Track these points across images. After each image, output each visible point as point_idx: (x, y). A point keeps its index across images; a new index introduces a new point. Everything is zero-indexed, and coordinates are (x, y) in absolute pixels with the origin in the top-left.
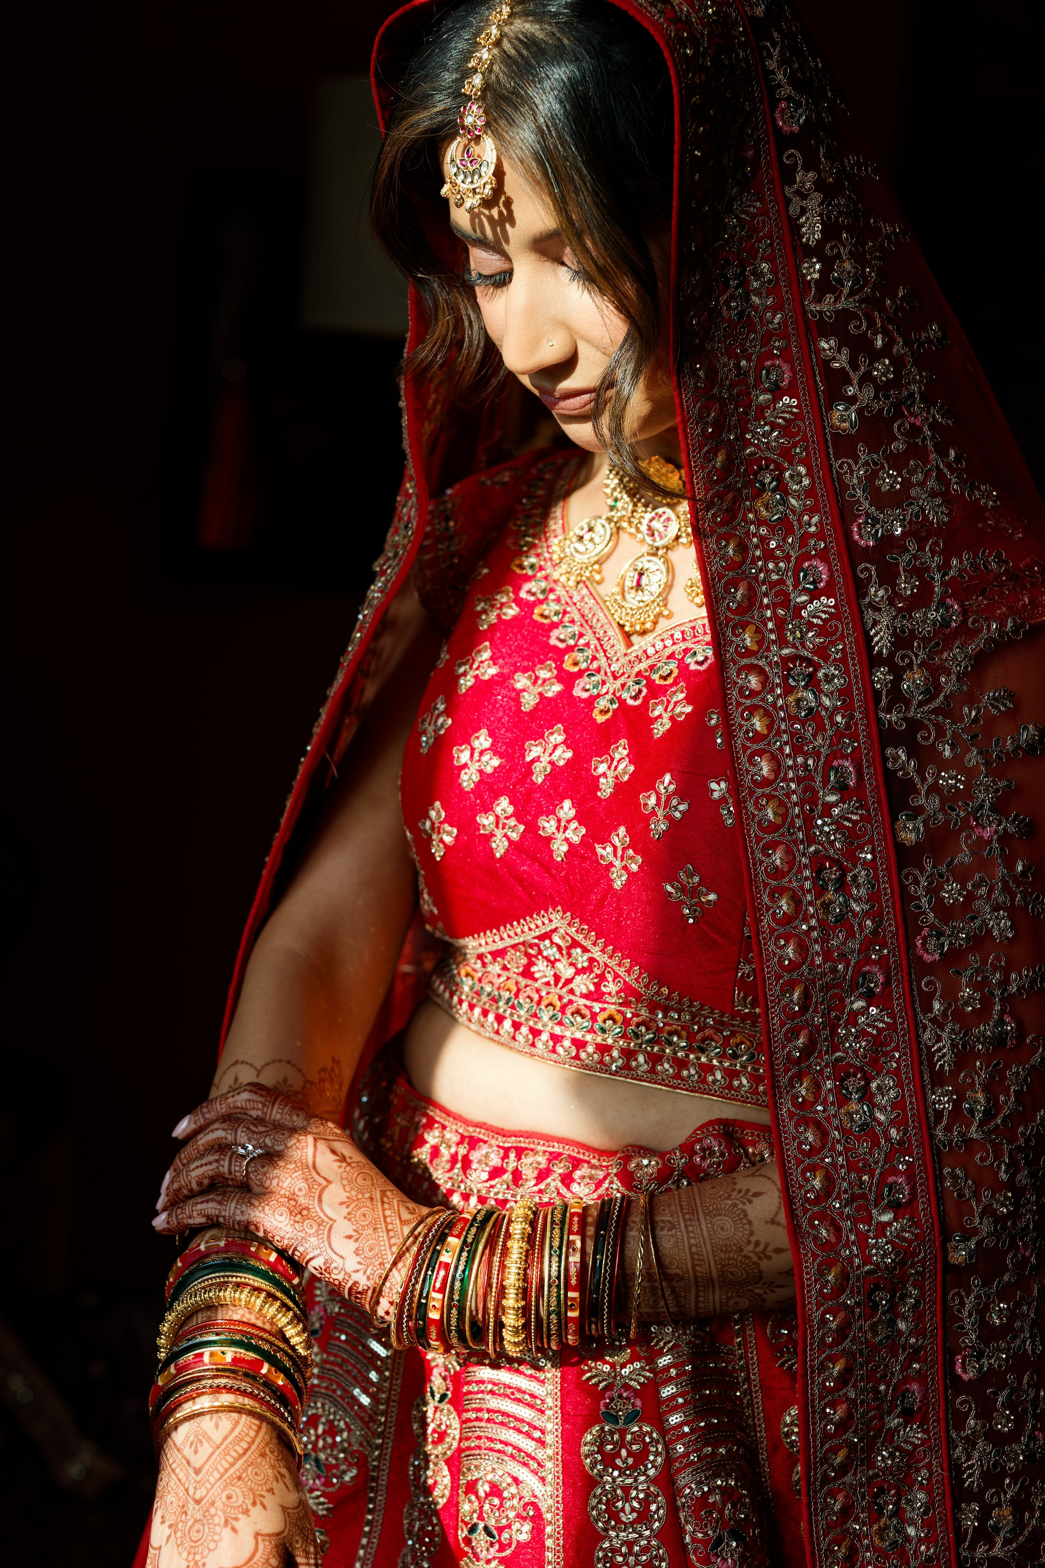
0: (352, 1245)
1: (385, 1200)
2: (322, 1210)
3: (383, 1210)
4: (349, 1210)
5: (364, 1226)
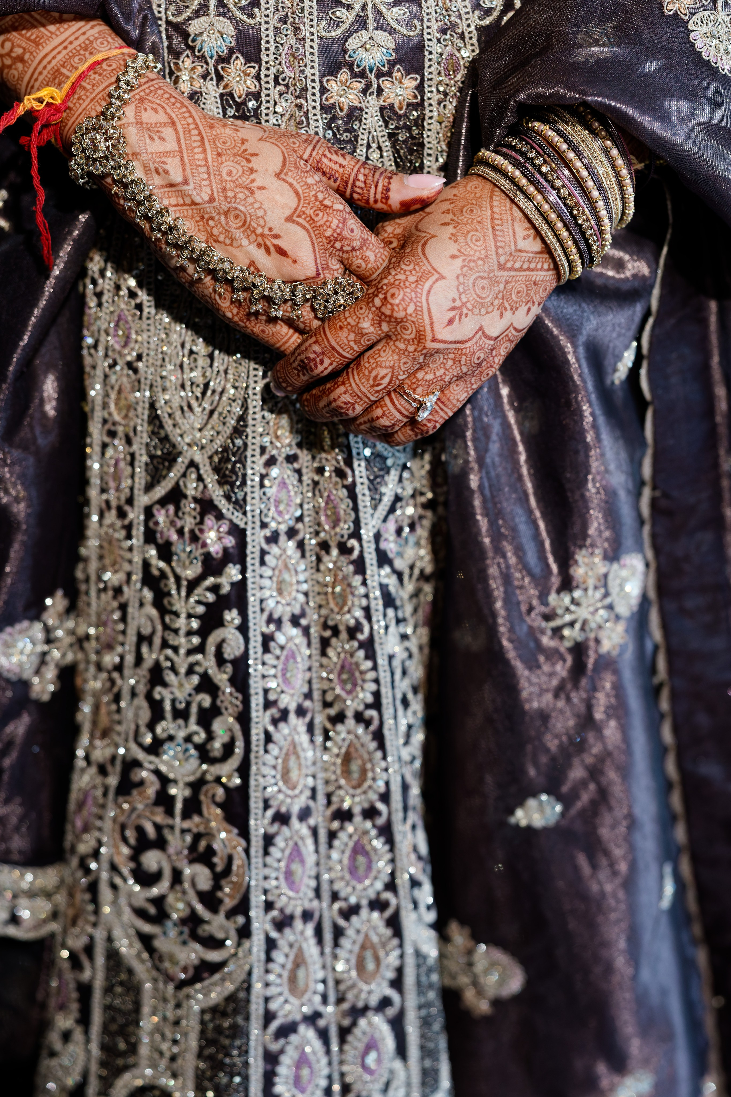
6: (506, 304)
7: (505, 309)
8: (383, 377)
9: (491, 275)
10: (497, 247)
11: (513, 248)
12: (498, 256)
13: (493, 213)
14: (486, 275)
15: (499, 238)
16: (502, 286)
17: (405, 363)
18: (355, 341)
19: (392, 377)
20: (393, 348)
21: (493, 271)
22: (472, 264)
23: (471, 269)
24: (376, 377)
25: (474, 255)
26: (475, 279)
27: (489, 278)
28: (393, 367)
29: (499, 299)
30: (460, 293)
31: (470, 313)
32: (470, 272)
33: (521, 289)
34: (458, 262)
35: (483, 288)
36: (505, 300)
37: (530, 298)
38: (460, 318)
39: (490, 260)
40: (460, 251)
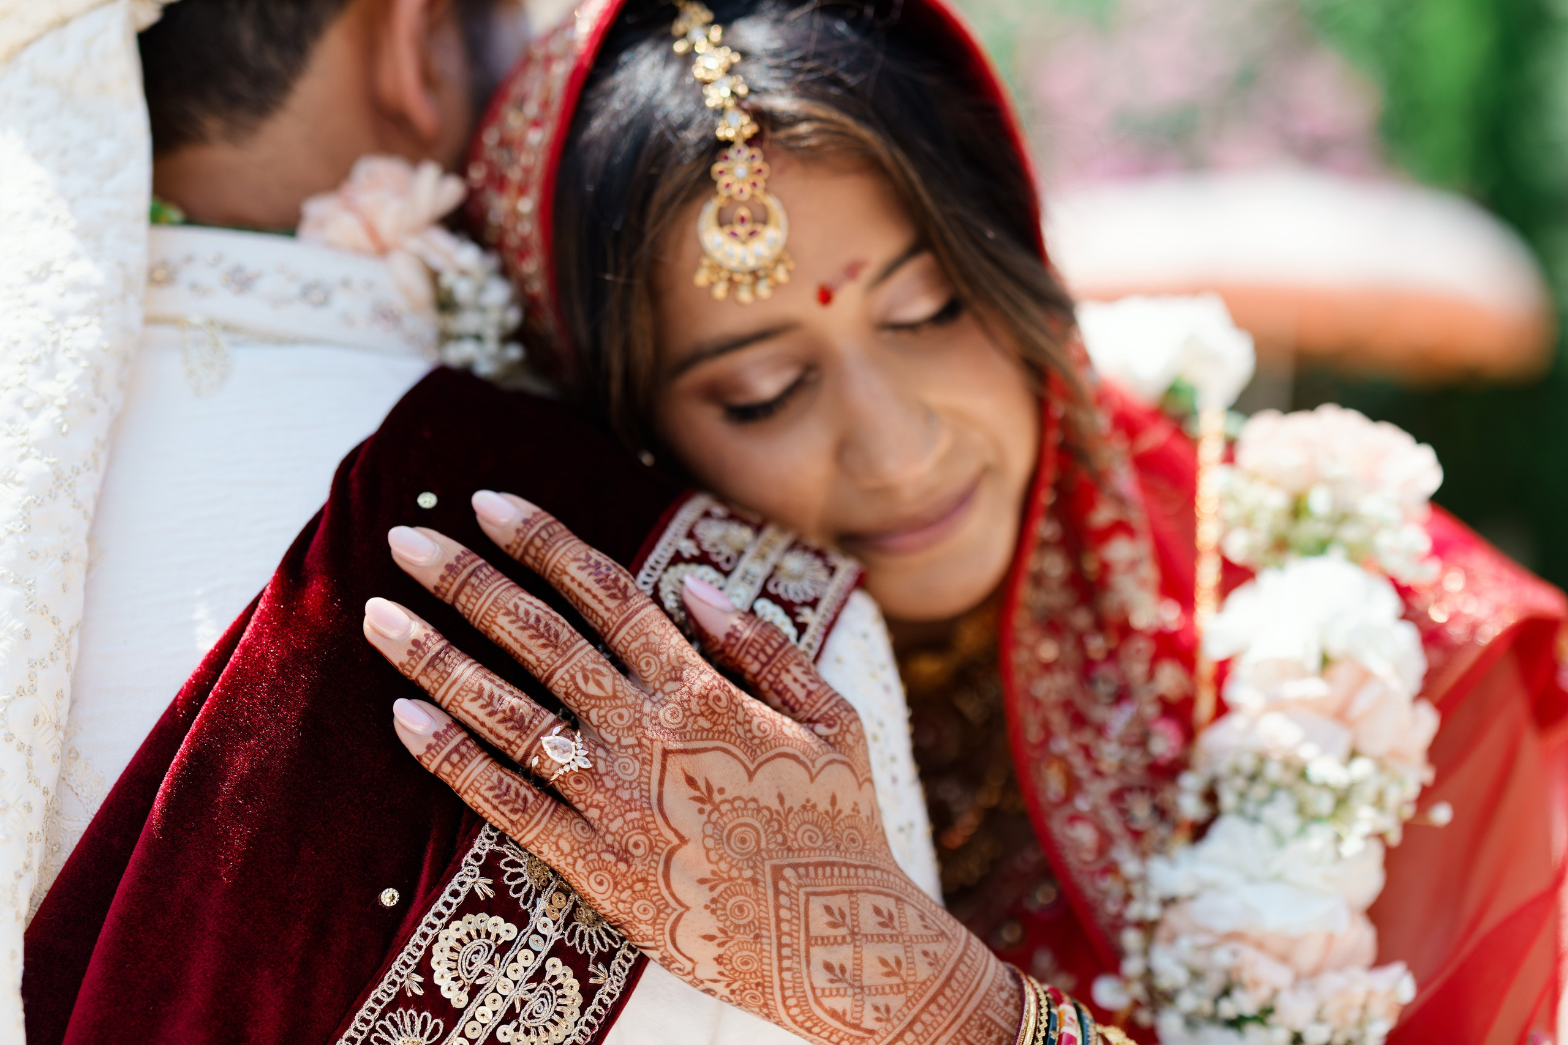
0: (713, 950)
1: (782, 885)
2: (668, 886)
3: (778, 907)
4: (715, 894)
5: (737, 927)
6: (721, 888)
7: (712, 889)
8: (599, 685)
9: (764, 854)
10: (806, 865)
11: (809, 889)
12: (795, 866)
13: (856, 867)
14: (763, 845)
15: (820, 870)
17: (621, 717)
18: (648, 643)
19: (599, 698)
20: (641, 697)
21: (771, 858)
22: (776, 826)
24: (599, 673)
25: (788, 829)
27: (759, 851)
28: (615, 697)
29: (730, 870)
30: (732, 802)
31: (704, 818)
32: (764, 820)
33: (746, 914)
34: (775, 805)
35: (743, 841)
36: (727, 884)
37: (730, 934)
38: (695, 799)
39: (785, 852)
40: (791, 809)
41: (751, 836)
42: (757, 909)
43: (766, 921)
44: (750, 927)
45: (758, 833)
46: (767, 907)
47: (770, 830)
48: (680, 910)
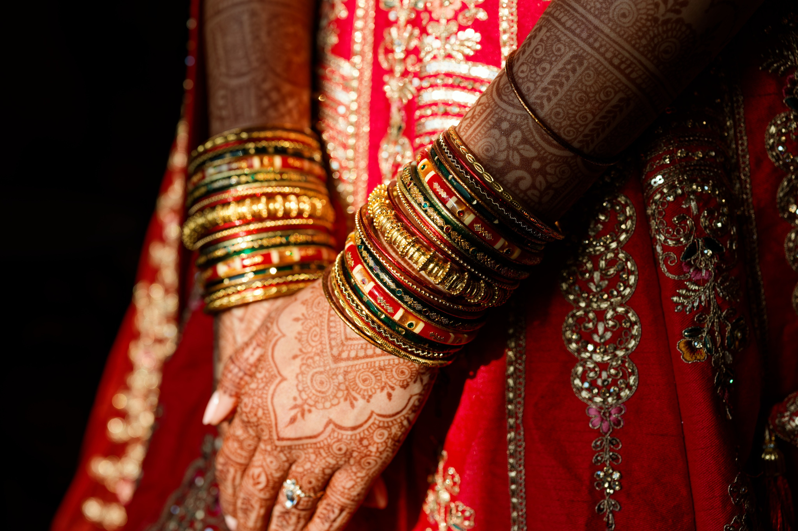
2: (361, 426)
4: (358, 397)
5: (377, 381)
6: (354, 393)
7: (355, 399)
9: (328, 368)
11: (343, 338)
12: (331, 347)
14: (322, 369)
16: (341, 378)
21: (329, 364)
22: (310, 361)
23: (308, 366)
25: (311, 352)
26: (313, 376)
27: (325, 372)
29: (342, 390)
30: (300, 392)
31: (313, 409)
32: (308, 369)
33: (367, 377)
34: (298, 361)
35: (322, 383)
36: (351, 390)
37: (383, 384)
38: (303, 415)
39: (325, 354)
40: (301, 350)
41: (318, 378)
42: (363, 370)
43: (369, 364)
44: (376, 373)
45: (316, 373)
46: (360, 365)
47: (313, 365)
48: (374, 416)
